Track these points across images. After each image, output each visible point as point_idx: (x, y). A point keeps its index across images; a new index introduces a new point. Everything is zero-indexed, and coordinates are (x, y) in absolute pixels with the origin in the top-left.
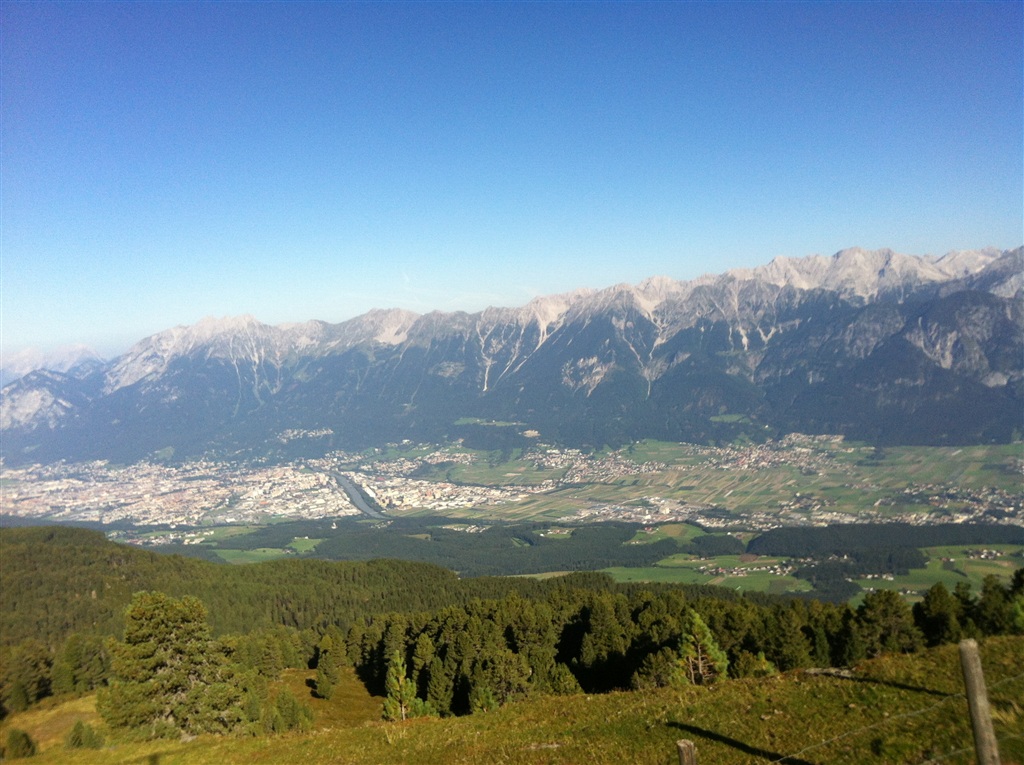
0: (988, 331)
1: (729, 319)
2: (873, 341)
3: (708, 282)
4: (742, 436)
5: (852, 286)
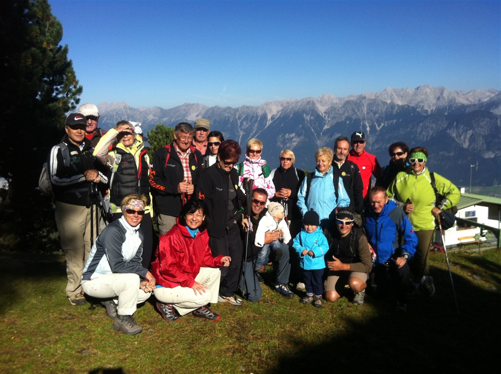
0: (488, 130)
1: (361, 118)
2: (431, 132)
3: (352, 99)
5: (423, 104)
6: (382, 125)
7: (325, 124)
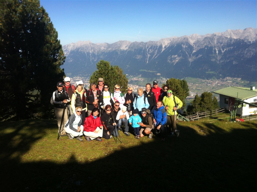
1: (213, 46)
2: (252, 53)
3: (208, 36)
4: (214, 77)
5: (248, 38)
6: (225, 49)
7: (194, 50)
